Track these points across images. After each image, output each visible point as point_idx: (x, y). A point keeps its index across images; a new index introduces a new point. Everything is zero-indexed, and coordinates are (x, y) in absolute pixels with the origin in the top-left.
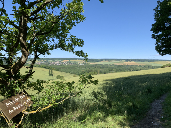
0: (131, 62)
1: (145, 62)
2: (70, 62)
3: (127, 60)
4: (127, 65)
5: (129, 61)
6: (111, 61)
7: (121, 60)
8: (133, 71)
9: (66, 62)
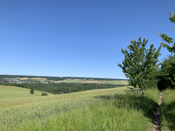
0: (92, 81)
1: (104, 81)
2: (31, 80)
3: (88, 79)
4: (91, 84)
5: (90, 80)
6: (74, 79)
7: (82, 78)
8: (98, 88)
9: (26, 80)
